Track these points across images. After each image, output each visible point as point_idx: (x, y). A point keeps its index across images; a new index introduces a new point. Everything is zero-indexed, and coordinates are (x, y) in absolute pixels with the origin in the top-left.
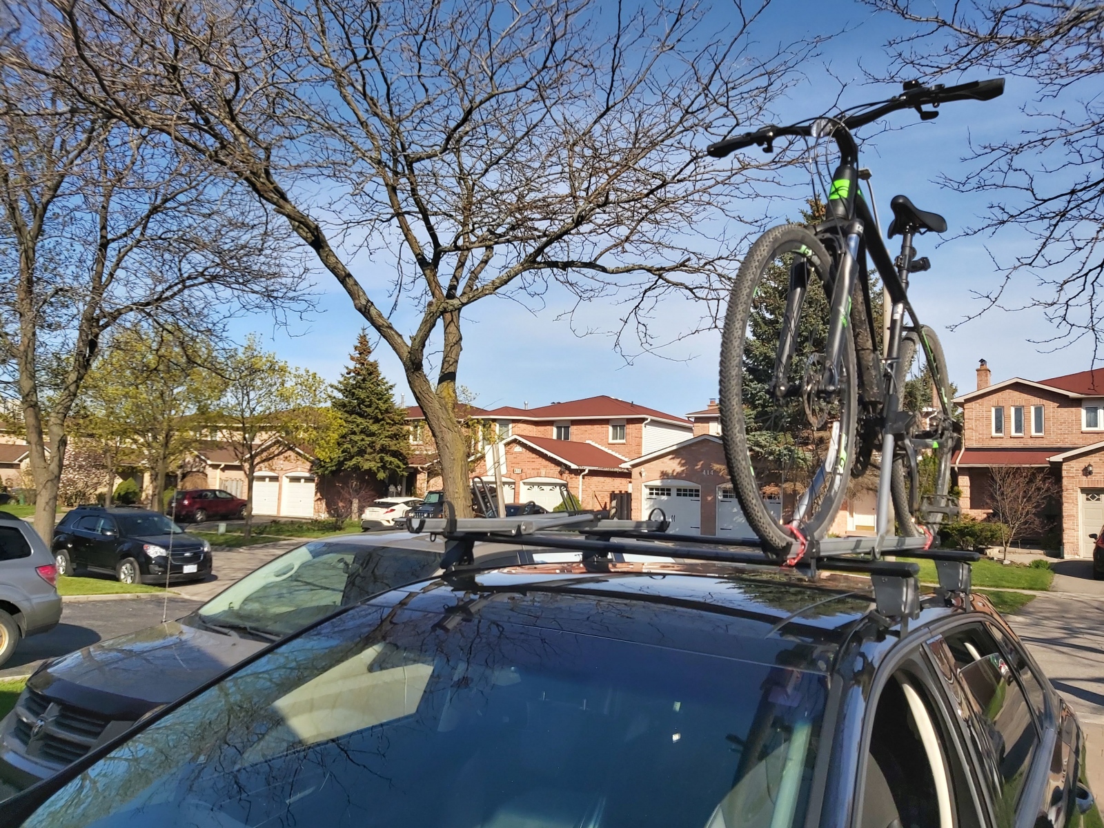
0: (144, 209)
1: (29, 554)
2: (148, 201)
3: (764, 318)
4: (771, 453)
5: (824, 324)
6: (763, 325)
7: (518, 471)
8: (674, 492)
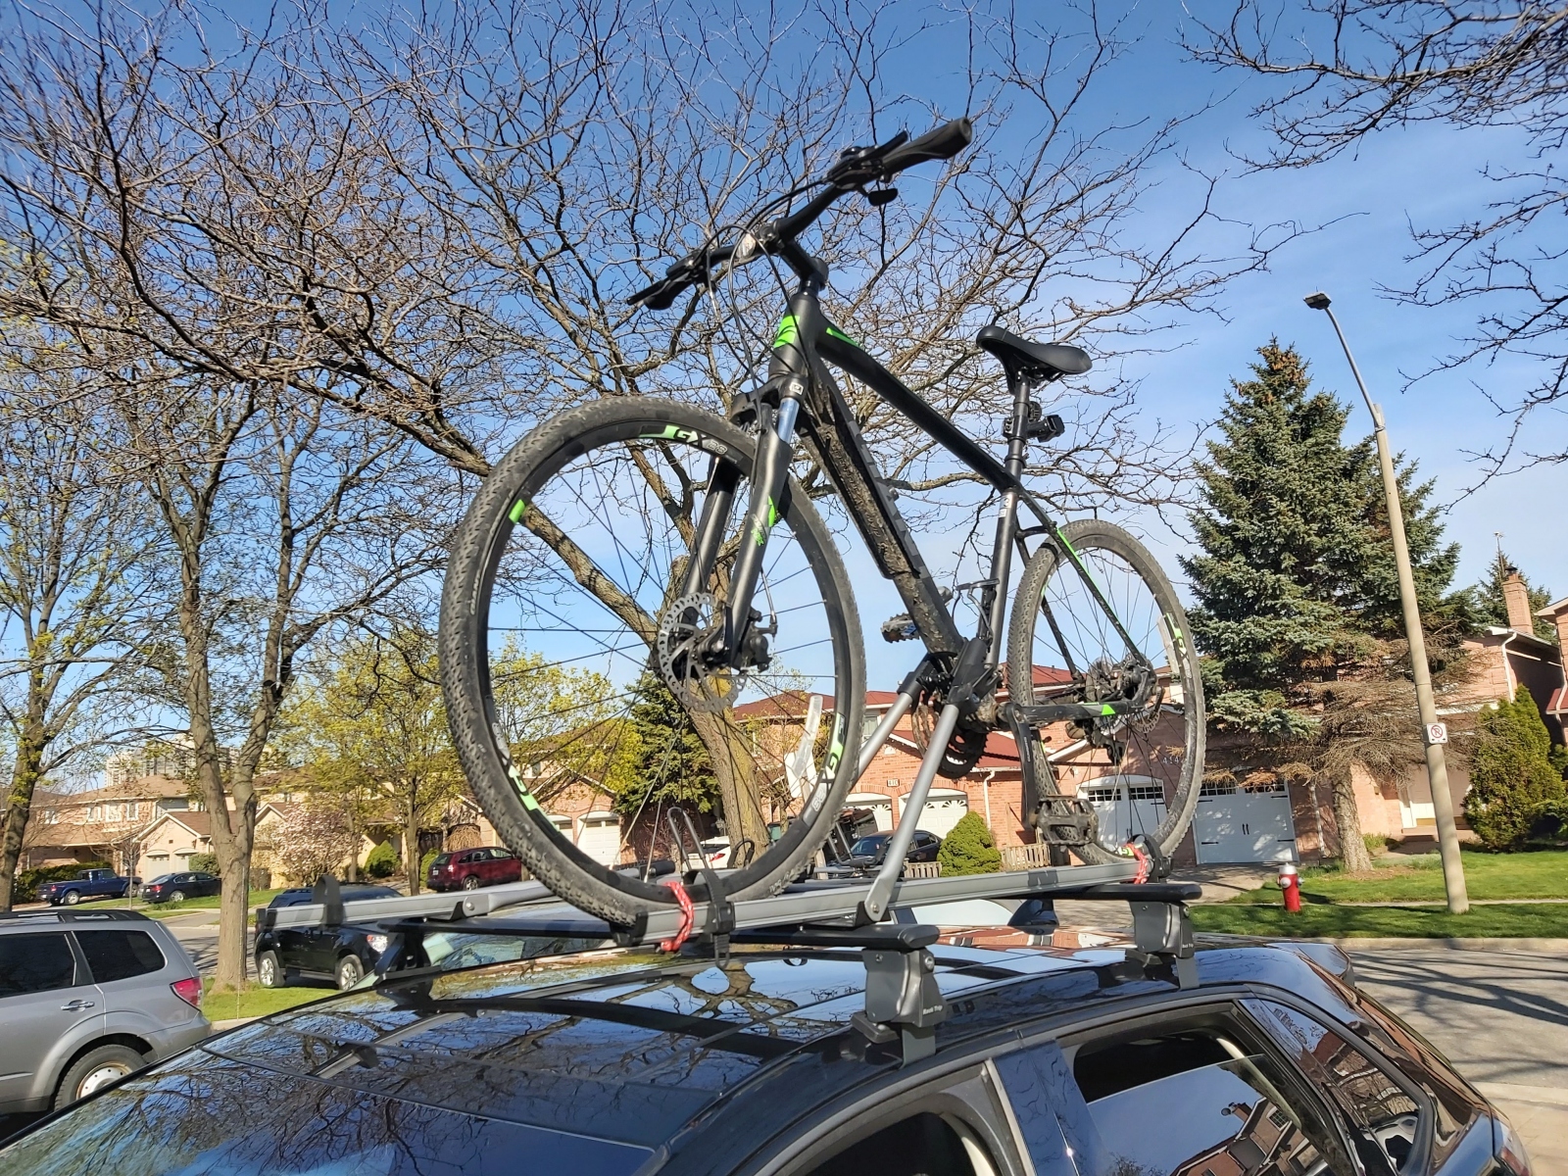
0: (335, 483)
1: (161, 965)
2: (337, 473)
3: (1216, 525)
4: (1254, 722)
5: (1307, 522)
6: (1216, 535)
7: (893, 783)
8: (1125, 794)
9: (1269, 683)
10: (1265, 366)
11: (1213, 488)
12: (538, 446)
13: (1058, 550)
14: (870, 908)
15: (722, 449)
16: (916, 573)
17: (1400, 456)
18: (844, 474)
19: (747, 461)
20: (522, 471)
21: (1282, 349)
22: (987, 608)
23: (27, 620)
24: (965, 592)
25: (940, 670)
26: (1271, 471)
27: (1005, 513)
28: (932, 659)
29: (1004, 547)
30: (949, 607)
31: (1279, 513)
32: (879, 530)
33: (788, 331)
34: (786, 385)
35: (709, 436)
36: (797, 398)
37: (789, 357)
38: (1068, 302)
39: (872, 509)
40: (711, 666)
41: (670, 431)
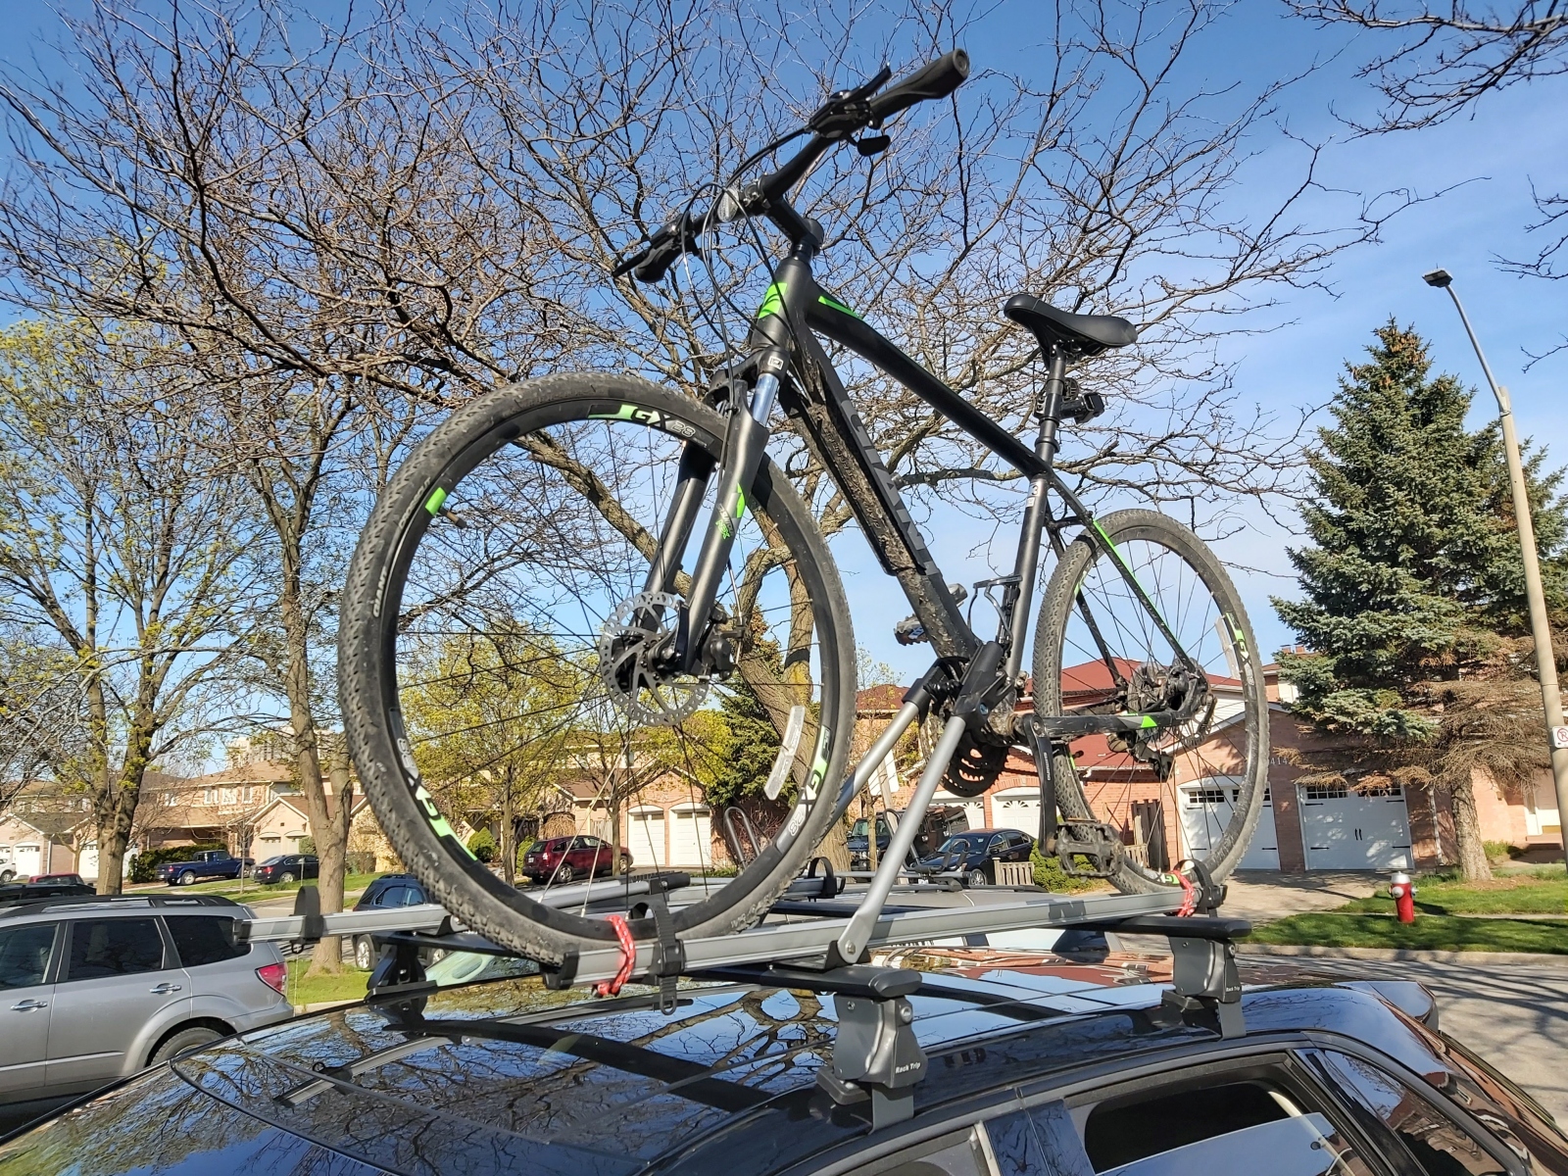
1: (248, 950)
4: (1367, 723)
8: (1228, 796)
9: (1385, 682)
10: (1382, 348)
11: (1325, 477)
12: (463, 428)
13: (1095, 544)
14: (844, 949)
15: (690, 431)
16: (920, 570)
17: (1527, 442)
18: (837, 460)
19: (718, 443)
20: (442, 455)
21: (1401, 330)
22: (1007, 610)
23: (139, 610)
24: (981, 590)
25: (950, 676)
26: (1388, 459)
27: (1034, 503)
28: (943, 665)
29: (1031, 539)
30: (963, 608)
31: (1397, 503)
32: (879, 521)
33: (774, 300)
34: (765, 359)
35: (673, 417)
36: (776, 374)
37: (773, 330)
38: (1159, 280)
39: (870, 498)
40: (664, 675)
41: (626, 410)
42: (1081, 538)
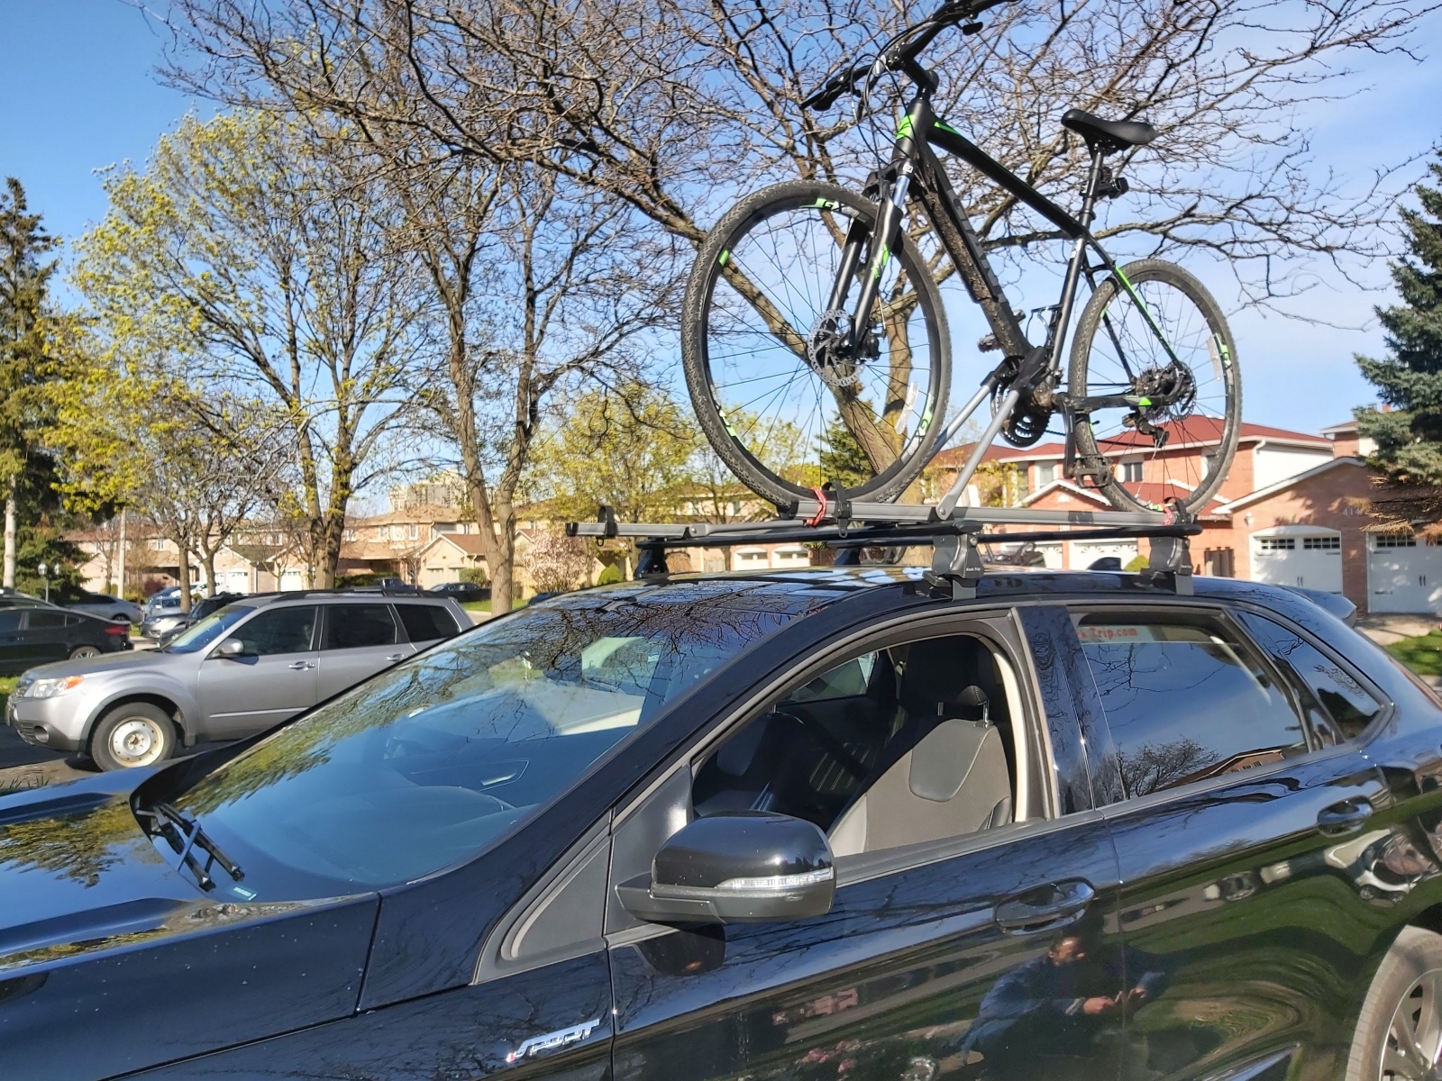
0: (567, 250)
1: (456, 634)
2: (569, 240)
8: (1299, 544)
12: (737, 216)
13: (1117, 284)
14: (940, 512)
15: (856, 213)
16: (995, 299)
18: (944, 228)
19: (872, 220)
20: (726, 232)
22: (1053, 326)
23: (333, 368)
24: (1036, 314)
25: (1012, 368)
27: (1075, 255)
28: (1008, 362)
29: (1071, 280)
30: (1023, 325)
32: (969, 268)
33: (907, 124)
34: (901, 166)
35: (846, 205)
36: (908, 175)
37: (906, 147)
38: (1242, 51)
39: (964, 252)
40: (841, 357)
41: (820, 202)
42: (1109, 279)
